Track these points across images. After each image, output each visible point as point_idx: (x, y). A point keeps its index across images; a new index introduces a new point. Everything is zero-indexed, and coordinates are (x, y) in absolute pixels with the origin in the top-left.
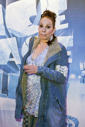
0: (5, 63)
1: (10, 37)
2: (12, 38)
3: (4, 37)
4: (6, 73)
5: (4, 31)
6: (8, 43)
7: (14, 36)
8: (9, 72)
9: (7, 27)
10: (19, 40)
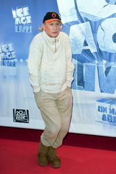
0: (79, 52)
1: (83, 22)
2: (85, 23)
3: (76, 23)
4: (80, 63)
5: (76, 16)
6: (81, 29)
7: (87, 20)
8: (85, 62)
9: (79, 10)
10: (93, 25)
